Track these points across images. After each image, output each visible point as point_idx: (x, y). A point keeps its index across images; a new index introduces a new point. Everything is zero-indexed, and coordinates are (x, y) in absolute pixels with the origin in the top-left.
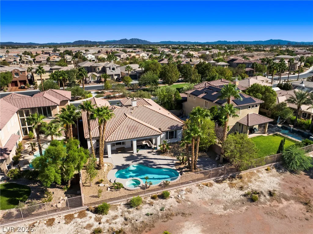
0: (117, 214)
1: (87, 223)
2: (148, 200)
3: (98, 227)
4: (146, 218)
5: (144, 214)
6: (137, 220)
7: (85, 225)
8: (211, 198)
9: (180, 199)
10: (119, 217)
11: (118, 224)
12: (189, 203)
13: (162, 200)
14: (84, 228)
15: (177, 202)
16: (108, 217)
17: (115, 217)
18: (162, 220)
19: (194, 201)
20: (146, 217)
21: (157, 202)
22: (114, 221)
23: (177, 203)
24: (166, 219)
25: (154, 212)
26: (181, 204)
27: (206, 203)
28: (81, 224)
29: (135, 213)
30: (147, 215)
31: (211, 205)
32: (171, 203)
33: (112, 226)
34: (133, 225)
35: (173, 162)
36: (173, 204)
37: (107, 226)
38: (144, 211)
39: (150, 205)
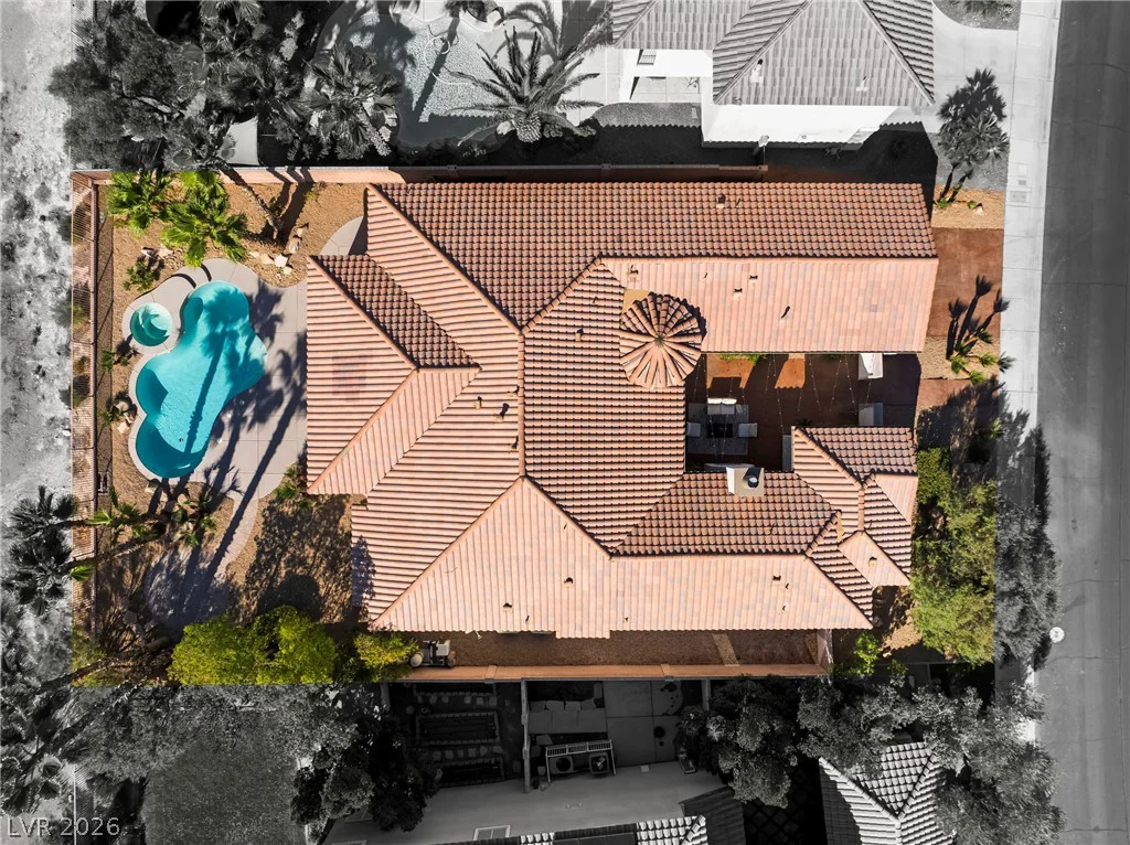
0: (61, 260)
1: (54, 190)
2: (81, 348)
3: (36, 213)
4: (29, 326)
5: (43, 325)
6: (29, 302)
7: (51, 185)
9: (60, 430)
10: (49, 265)
11: (31, 259)
12: (40, 447)
14: (43, 184)
15: (52, 419)
16: (55, 239)
17: (52, 255)
18: (9, 359)
19: (43, 464)
20: (33, 327)
21: (68, 369)
22: (40, 250)
24: (9, 369)
25: (41, 349)
26: (44, 424)
28: (56, 178)
29: (50, 303)
30: (38, 331)
32: (51, 401)
33: (31, 246)
34: (22, 291)
36: (47, 404)
37: (35, 233)
38: (50, 326)
39: (61, 347)
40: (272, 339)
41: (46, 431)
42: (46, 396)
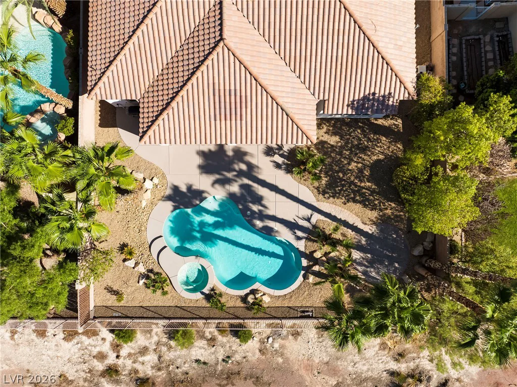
0: (148, 345)
1: (98, 349)
2: (209, 330)
3: (114, 362)
4: (194, 368)
5: (194, 358)
6: (177, 368)
7: (95, 351)
8: (326, 359)
9: (268, 345)
10: (151, 353)
11: (147, 366)
12: (280, 360)
13: (234, 338)
14: (94, 357)
15: (260, 351)
16: (132, 348)
17: (144, 351)
18: (218, 382)
19: (292, 357)
20: (195, 365)
21: (225, 340)
22: (141, 359)
23: (258, 354)
24: (225, 382)
25: (211, 359)
26: (264, 357)
27: (309, 368)
28: (90, 348)
29: (178, 353)
30: (197, 361)
31: (316, 374)
32: (248, 352)
33: (138, 366)
34: (169, 373)
36: (249, 354)
37: (129, 363)
38: (194, 353)
39: (209, 345)
40: (203, 192)
41: (269, 356)
42: (244, 355)
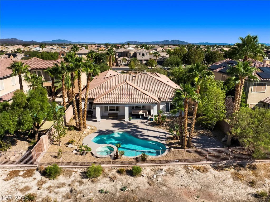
0: (65, 182)
1: (27, 184)
2: (112, 173)
3: (34, 192)
4: (97, 196)
5: (98, 189)
6: (84, 196)
7: (23, 186)
8: (199, 187)
9: (154, 180)
10: (66, 186)
12: (165, 189)
13: (129, 176)
14: (19, 190)
15: (149, 183)
16: (53, 184)
19: (173, 187)
20: (98, 194)
21: (122, 177)
22: (56, 190)
23: (147, 185)
25: (112, 190)
26: (152, 187)
27: (189, 194)
28: (20, 184)
29: (87, 186)
30: (101, 191)
31: (196, 198)
32: (140, 184)
34: (76, 200)
35: (165, 136)
36: (141, 185)
38: (99, 186)
39: (111, 180)
40: (113, 131)
41: (156, 186)
42: (137, 186)
